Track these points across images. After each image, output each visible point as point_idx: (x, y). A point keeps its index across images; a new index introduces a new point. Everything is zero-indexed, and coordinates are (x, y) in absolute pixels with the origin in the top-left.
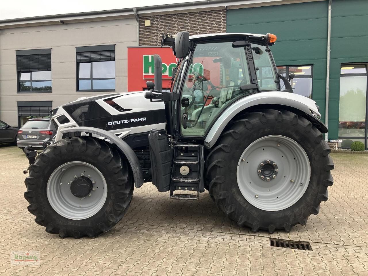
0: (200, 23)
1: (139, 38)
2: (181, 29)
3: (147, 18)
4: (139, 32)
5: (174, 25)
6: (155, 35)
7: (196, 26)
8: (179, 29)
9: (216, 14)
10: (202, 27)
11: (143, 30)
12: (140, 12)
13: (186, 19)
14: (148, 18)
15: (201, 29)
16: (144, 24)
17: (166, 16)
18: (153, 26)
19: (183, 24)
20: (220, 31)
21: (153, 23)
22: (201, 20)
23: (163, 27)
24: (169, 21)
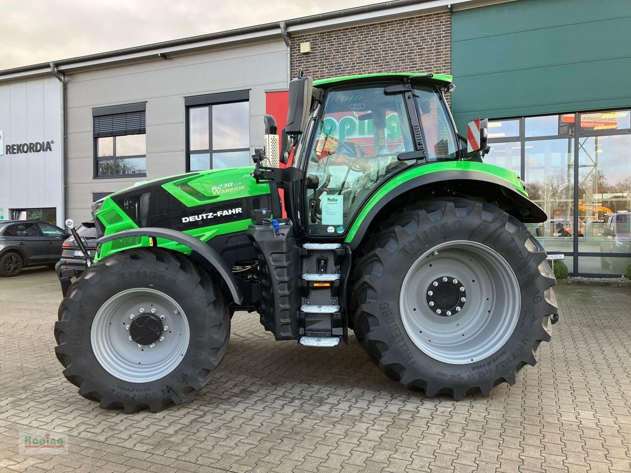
0: (402, 40)
1: (291, 75)
2: (366, 54)
3: (304, 39)
4: (291, 64)
5: (352, 47)
6: (319, 69)
7: (393, 47)
8: (361, 54)
9: (431, 21)
10: (405, 48)
11: (297, 61)
12: (292, 29)
13: (374, 36)
14: (306, 39)
15: (403, 51)
16: (300, 50)
17: (338, 33)
18: (315, 53)
19: (368, 45)
20: (438, 52)
21: (314, 48)
22: (403, 34)
23: (333, 53)
24: (343, 41)
